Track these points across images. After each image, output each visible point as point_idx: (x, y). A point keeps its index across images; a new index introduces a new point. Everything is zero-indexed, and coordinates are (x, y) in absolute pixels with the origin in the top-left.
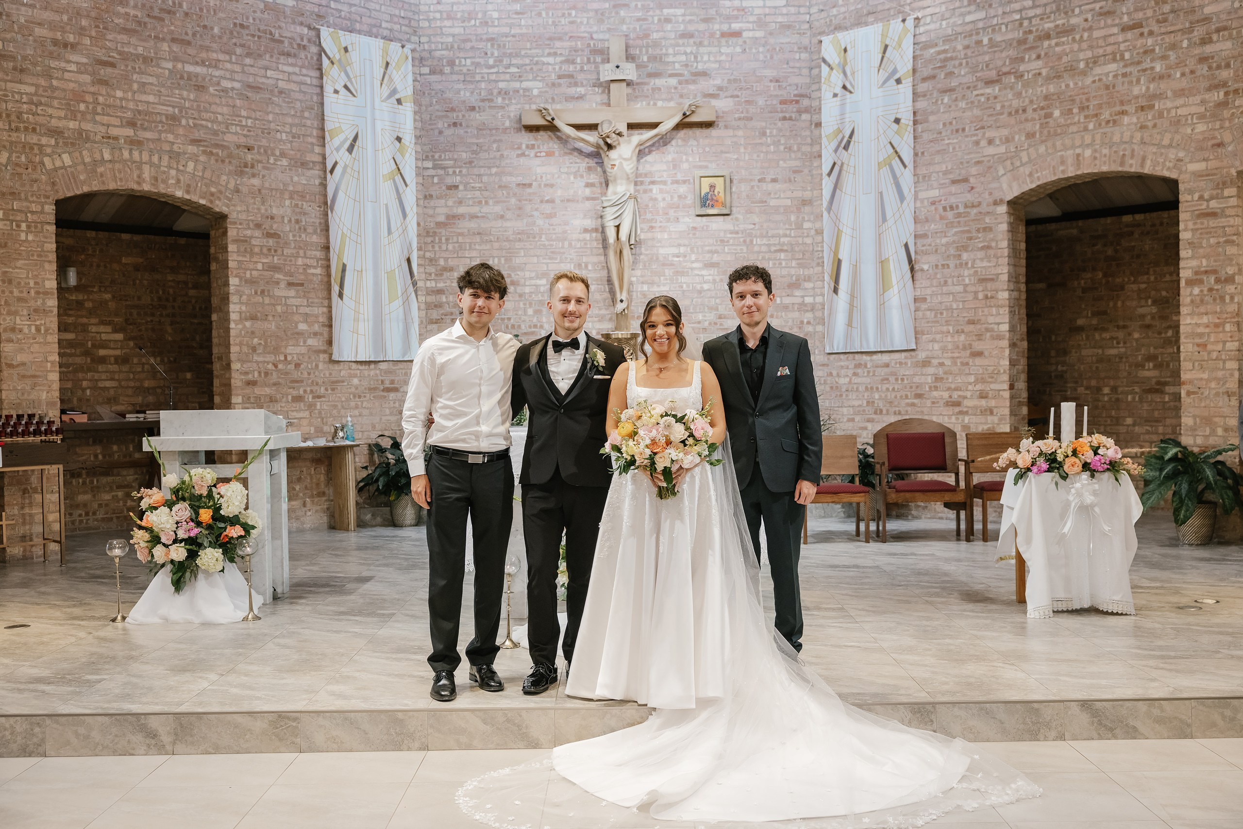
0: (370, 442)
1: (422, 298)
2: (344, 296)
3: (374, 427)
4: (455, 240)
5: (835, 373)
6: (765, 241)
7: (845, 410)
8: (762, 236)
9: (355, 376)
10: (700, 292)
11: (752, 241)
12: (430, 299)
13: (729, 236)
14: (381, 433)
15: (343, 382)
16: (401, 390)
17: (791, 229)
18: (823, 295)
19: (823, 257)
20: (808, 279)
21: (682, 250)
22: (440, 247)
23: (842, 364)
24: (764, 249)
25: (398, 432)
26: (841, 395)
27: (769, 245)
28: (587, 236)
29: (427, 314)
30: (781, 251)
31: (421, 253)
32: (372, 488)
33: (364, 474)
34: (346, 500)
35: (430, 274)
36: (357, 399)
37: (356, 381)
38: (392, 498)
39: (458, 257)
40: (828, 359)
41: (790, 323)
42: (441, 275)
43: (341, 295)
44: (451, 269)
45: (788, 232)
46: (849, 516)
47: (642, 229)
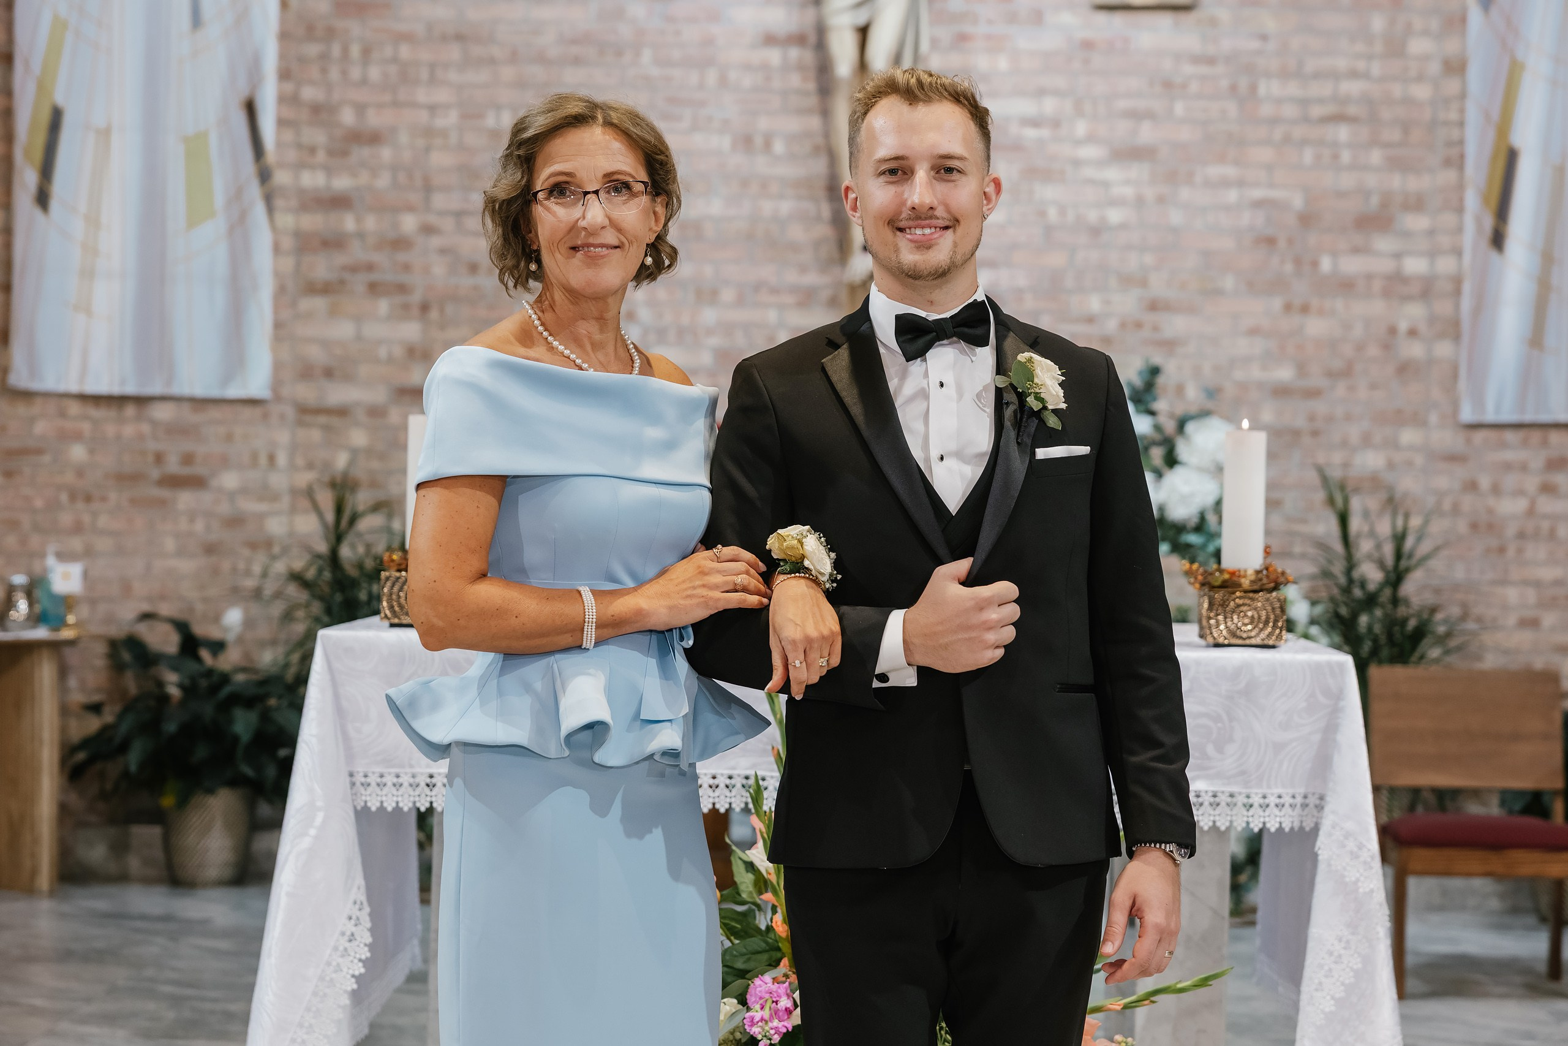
0: (115, 632)
1: (287, 220)
2: (54, 204)
3: (127, 589)
4: (388, 51)
5: (1485, 482)
6: (1293, 89)
7: (1512, 594)
8: (1284, 75)
9: (78, 437)
10: (1096, 231)
11: (1253, 89)
12: (313, 222)
13: (1188, 69)
14: (146, 607)
15: (39, 452)
16: (214, 483)
17: (1370, 57)
18: (1458, 252)
19: (1461, 142)
20: (1417, 204)
21: (1049, 105)
22: (344, 73)
23: (1509, 455)
24: (1290, 111)
25: (199, 607)
26: (1502, 550)
27: (1304, 102)
28: (774, 56)
29: (298, 265)
30: (1338, 118)
31: (289, 87)
32: (113, 769)
33: (93, 724)
34: (30, 799)
35: (312, 150)
36: (80, 505)
37: (78, 452)
38: (168, 801)
39: (396, 104)
40: (1468, 441)
41: (1358, 331)
42: (345, 153)
43: (43, 199)
44: (374, 138)
45: (1361, 65)
46: (1515, 910)
47: (934, 43)
